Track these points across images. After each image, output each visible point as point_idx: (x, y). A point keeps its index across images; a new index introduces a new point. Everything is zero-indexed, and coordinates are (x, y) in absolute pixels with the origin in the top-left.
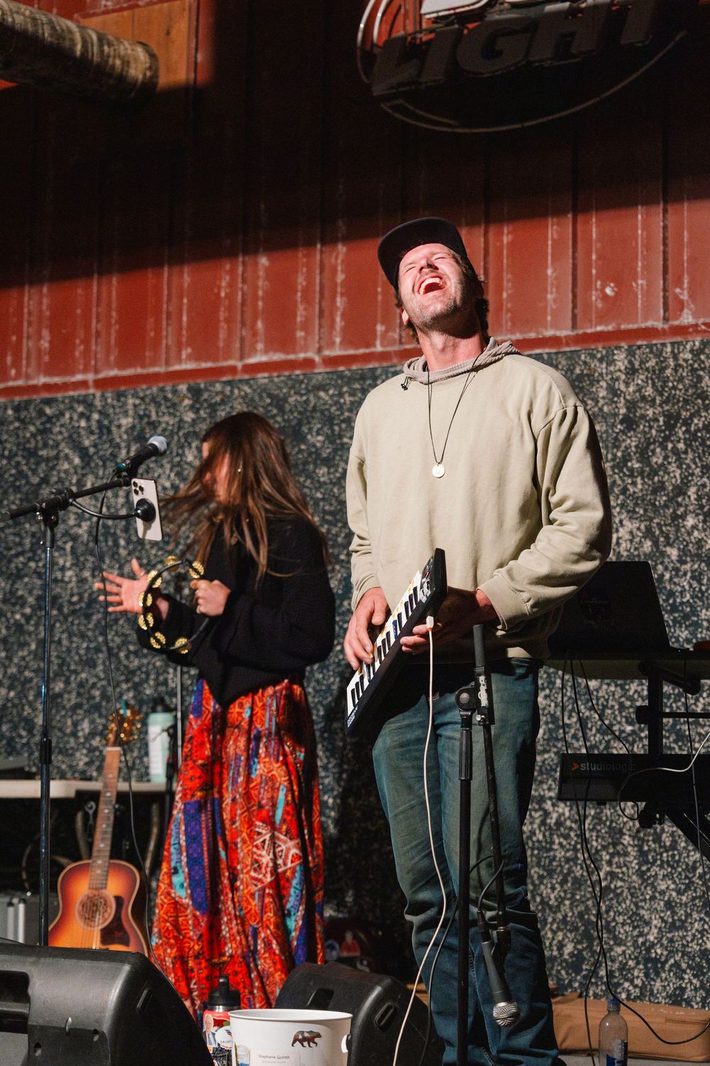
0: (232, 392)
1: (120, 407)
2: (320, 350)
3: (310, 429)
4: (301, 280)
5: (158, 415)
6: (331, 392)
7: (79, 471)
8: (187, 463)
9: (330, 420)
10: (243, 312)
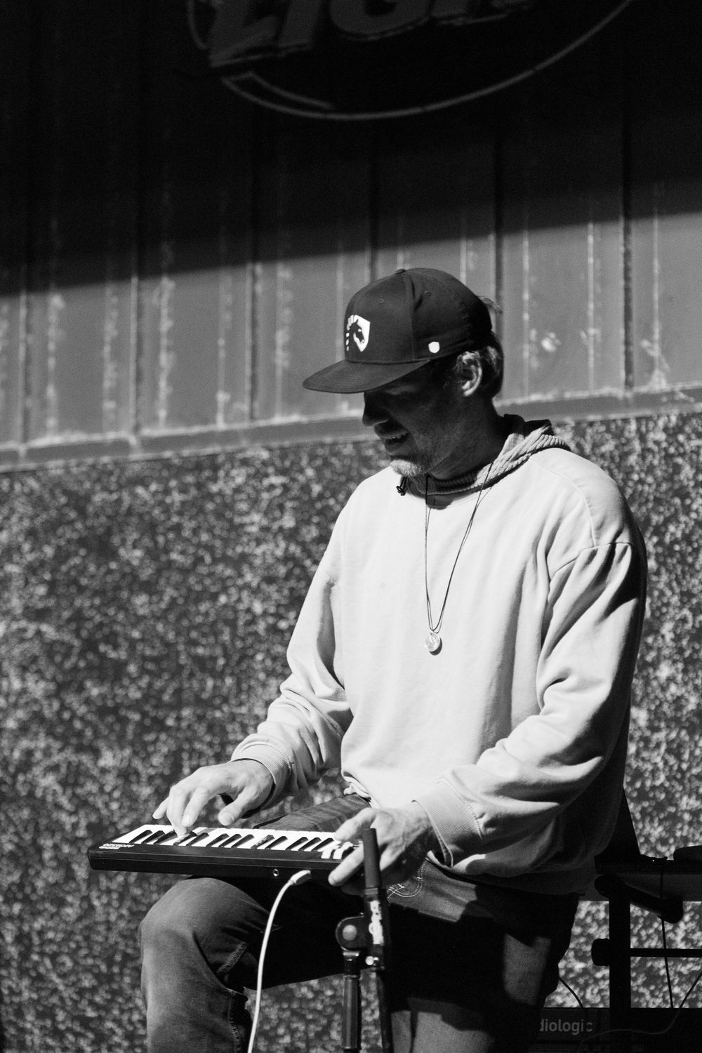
0: (12, 487)
2: (137, 428)
3: (123, 542)
4: (110, 330)
6: (153, 487)
9: (151, 528)
10: (27, 375)
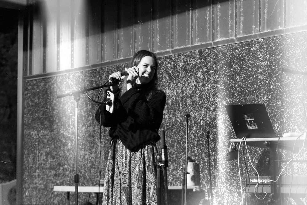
0: (211, 52)
1: (179, 59)
2: (236, 36)
3: (234, 63)
4: (230, 12)
5: (190, 61)
6: (239, 50)
7: (168, 82)
8: (198, 77)
9: (239, 60)
10: (213, 25)
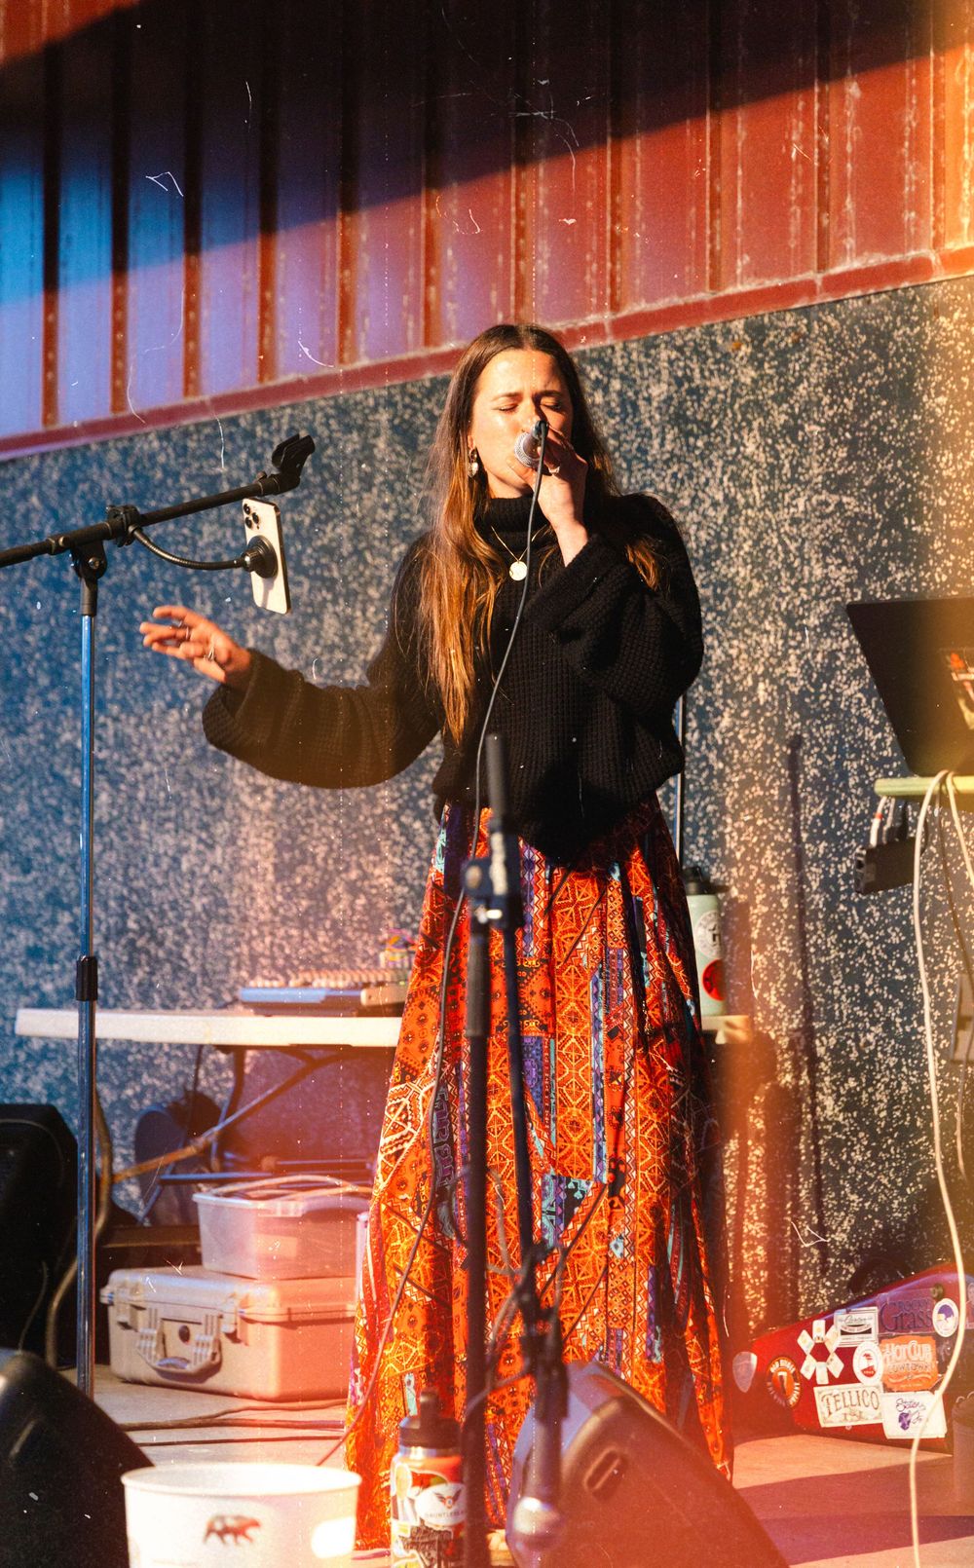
0: (809, 326)
1: (649, 366)
2: (937, 242)
3: (926, 384)
4: (909, 119)
5: (703, 377)
6: (956, 316)
8: (746, 458)
10: (822, 185)
